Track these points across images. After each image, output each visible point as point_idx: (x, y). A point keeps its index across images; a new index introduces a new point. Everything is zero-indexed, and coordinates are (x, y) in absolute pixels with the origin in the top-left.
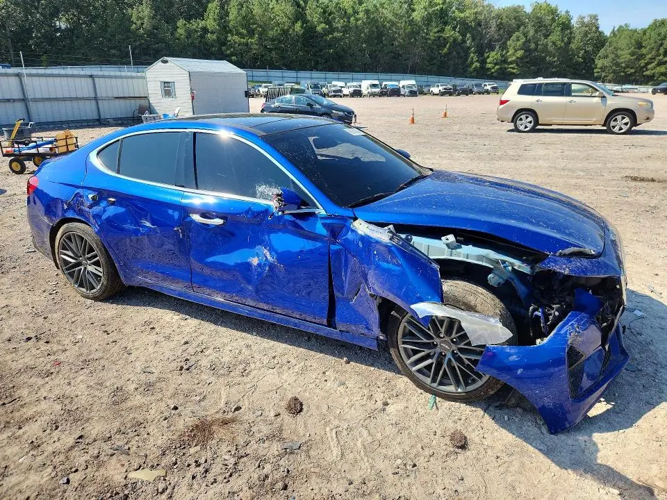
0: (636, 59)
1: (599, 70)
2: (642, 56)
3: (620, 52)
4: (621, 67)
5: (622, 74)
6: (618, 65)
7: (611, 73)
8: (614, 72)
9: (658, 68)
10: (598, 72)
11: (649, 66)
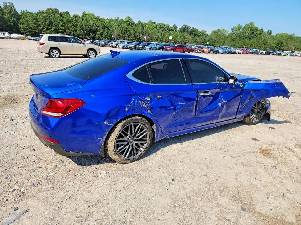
0: (37, 26)
1: (22, 30)
2: (39, 25)
3: (29, 22)
4: (32, 29)
5: (34, 32)
6: (30, 28)
7: (28, 31)
8: (29, 31)
9: (48, 31)
10: (22, 31)
11: (44, 30)
